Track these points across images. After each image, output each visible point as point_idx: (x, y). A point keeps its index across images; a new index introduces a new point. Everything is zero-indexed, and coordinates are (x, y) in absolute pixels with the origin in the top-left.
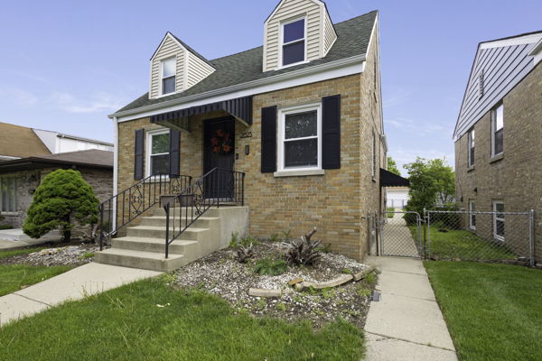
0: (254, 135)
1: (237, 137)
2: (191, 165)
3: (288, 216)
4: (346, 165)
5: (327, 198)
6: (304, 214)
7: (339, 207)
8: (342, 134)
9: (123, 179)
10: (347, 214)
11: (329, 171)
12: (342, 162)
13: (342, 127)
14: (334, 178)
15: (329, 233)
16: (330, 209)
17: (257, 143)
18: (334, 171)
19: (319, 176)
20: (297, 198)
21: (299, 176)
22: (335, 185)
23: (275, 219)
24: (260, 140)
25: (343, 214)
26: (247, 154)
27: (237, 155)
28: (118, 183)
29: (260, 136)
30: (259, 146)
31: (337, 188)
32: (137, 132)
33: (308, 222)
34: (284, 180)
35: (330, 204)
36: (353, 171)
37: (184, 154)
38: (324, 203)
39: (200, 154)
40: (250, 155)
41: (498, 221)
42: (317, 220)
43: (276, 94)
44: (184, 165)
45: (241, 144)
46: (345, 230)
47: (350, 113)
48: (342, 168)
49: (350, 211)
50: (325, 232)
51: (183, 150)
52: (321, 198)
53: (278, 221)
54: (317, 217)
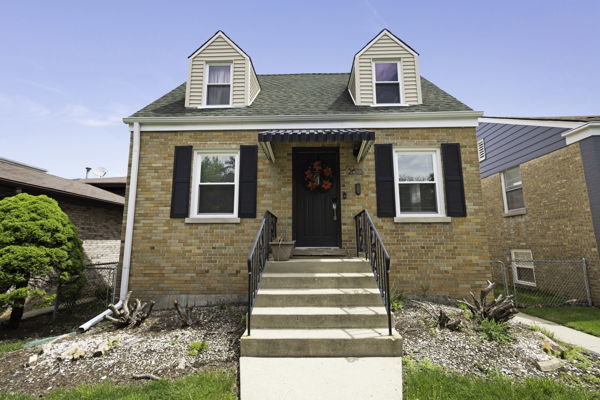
0: (366, 173)
1: (343, 174)
2: (274, 201)
3: (413, 268)
4: (472, 214)
5: (456, 248)
6: (432, 265)
7: (469, 258)
8: (465, 182)
9: (145, 216)
10: (478, 265)
11: (456, 219)
12: (468, 211)
13: (464, 175)
14: (460, 227)
15: (461, 286)
16: (459, 259)
17: (371, 183)
18: (460, 219)
19: (444, 223)
20: (423, 248)
21: (423, 223)
22: (462, 234)
23: (399, 272)
24: (374, 179)
25: (474, 265)
26: (358, 194)
27: (345, 194)
28: (135, 221)
29: (374, 175)
30: (374, 186)
31: (465, 237)
32: (178, 149)
33: (437, 275)
34: (406, 227)
35: (459, 255)
36: (479, 220)
37: (264, 186)
38: (453, 253)
39: (290, 189)
40: (362, 195)
41: (518, 268)
42: (446, 272)
43: (390, 132)
44: (263, 202)
45: (348, 182)
46: (477, 283)
47: (470, 162)
48: (468, 217)
49: (480, 262)
50: (457, 285)
51: (261, 181)
52: (450, 247)
53: (401, 275)
54: (446, 268)
